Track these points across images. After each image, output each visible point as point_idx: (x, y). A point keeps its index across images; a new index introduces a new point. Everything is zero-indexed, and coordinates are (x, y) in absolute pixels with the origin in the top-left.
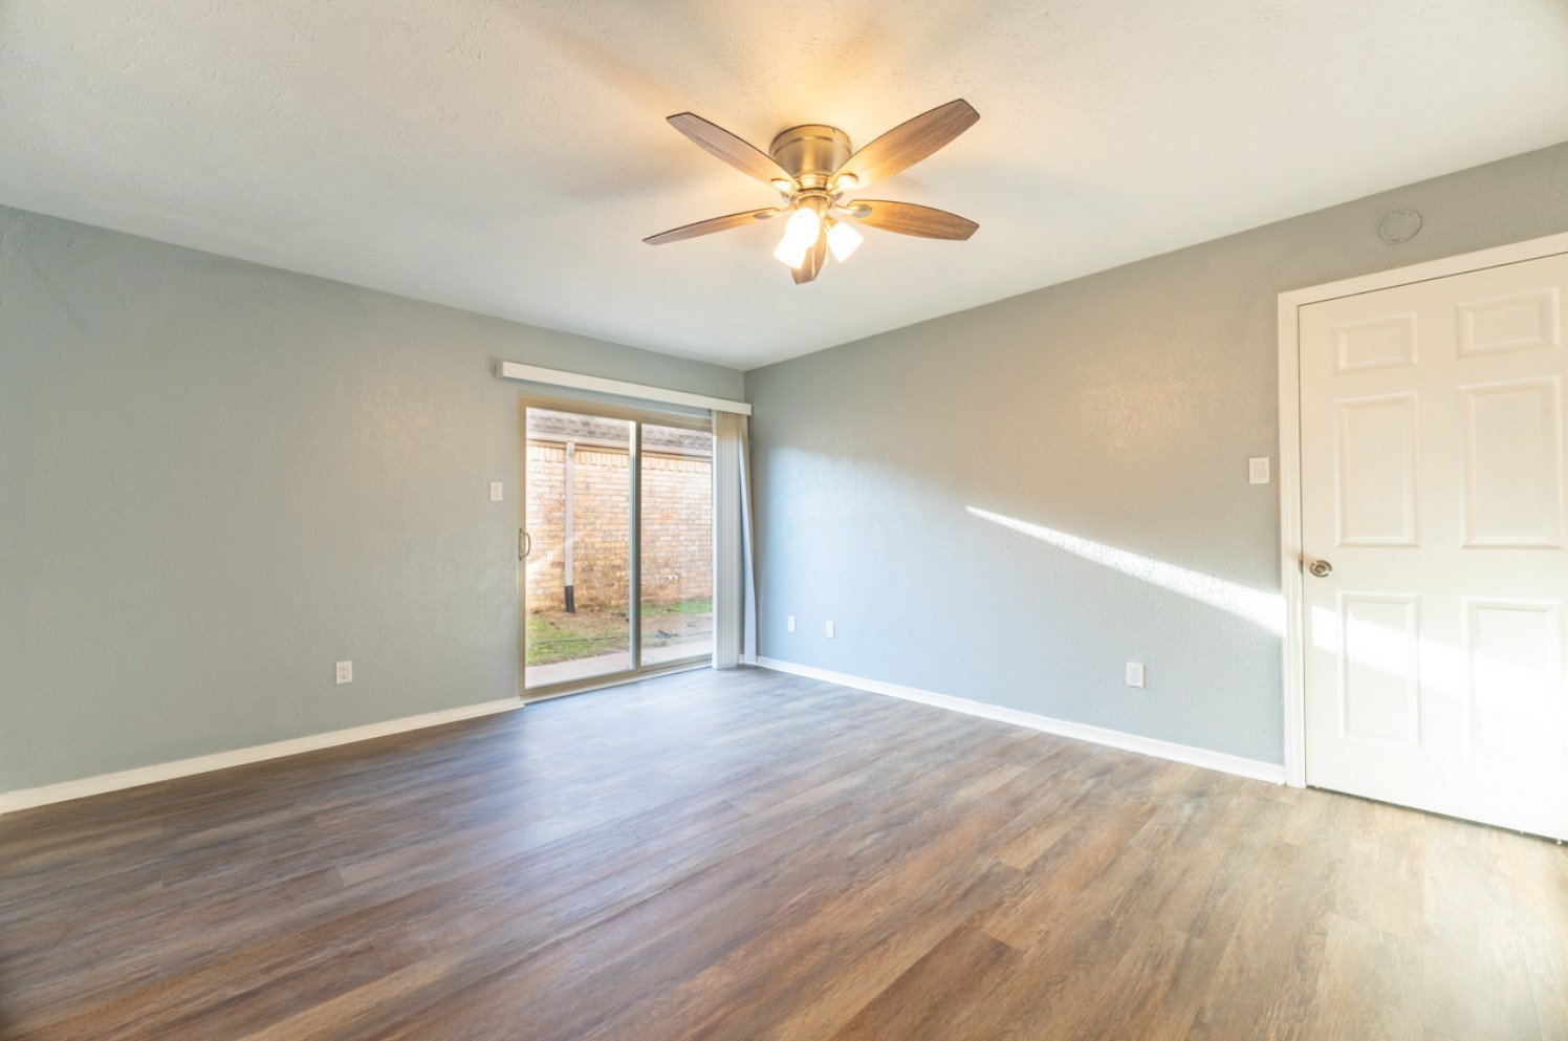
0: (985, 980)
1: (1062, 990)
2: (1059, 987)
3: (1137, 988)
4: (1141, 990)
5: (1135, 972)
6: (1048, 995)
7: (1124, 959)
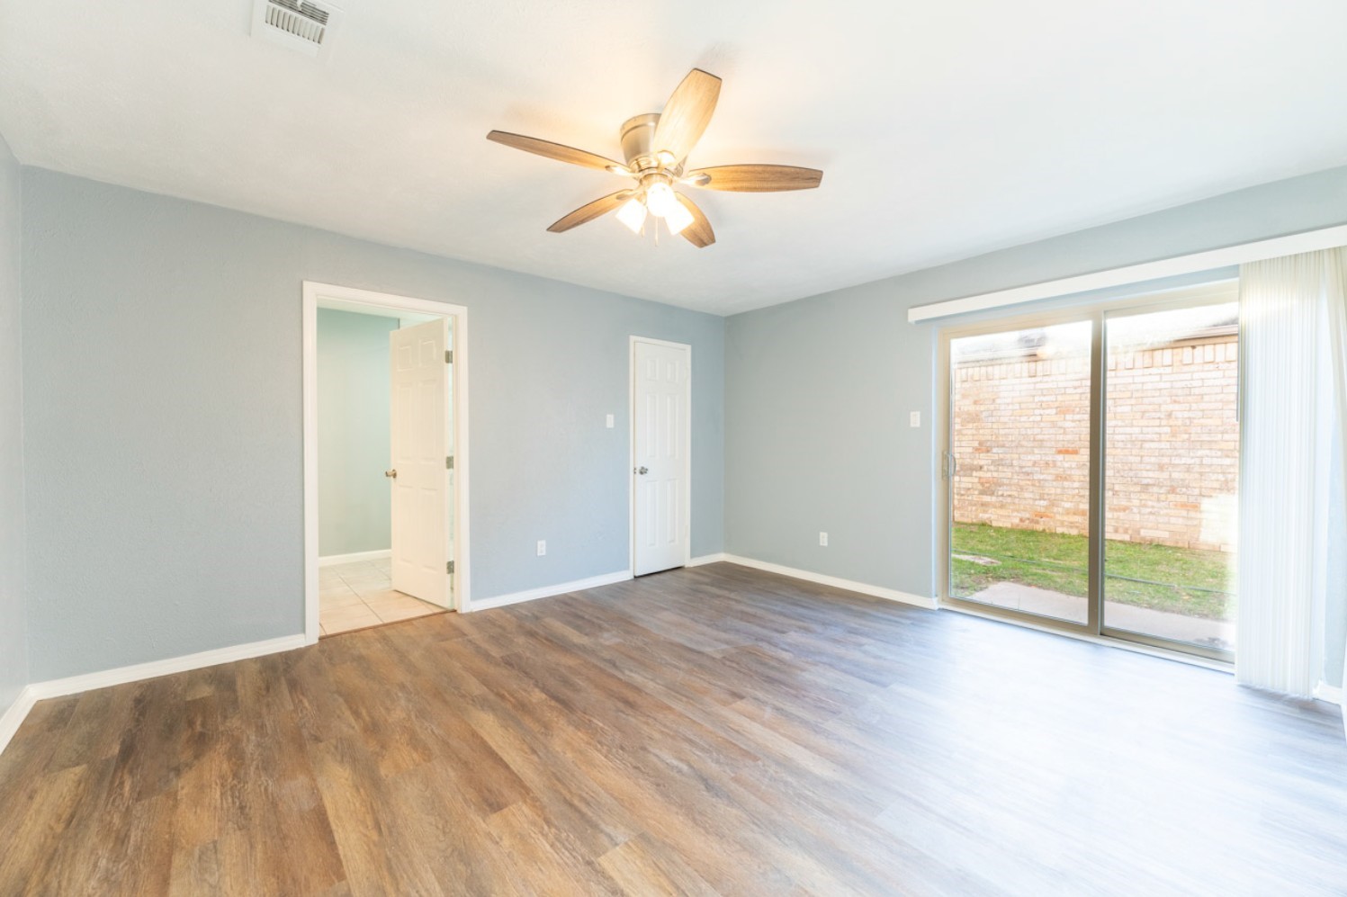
0: (472, 790)
1: (437, 828)
2: (441, 827)
3: (405, 876)
4: (402, 877)
5: (419, 885)
6: (437, 818)
7: (436, 884)
